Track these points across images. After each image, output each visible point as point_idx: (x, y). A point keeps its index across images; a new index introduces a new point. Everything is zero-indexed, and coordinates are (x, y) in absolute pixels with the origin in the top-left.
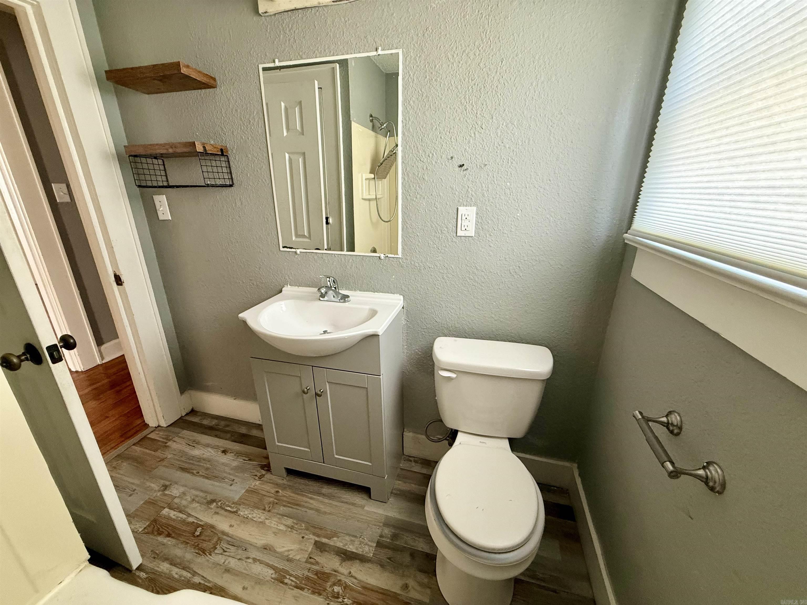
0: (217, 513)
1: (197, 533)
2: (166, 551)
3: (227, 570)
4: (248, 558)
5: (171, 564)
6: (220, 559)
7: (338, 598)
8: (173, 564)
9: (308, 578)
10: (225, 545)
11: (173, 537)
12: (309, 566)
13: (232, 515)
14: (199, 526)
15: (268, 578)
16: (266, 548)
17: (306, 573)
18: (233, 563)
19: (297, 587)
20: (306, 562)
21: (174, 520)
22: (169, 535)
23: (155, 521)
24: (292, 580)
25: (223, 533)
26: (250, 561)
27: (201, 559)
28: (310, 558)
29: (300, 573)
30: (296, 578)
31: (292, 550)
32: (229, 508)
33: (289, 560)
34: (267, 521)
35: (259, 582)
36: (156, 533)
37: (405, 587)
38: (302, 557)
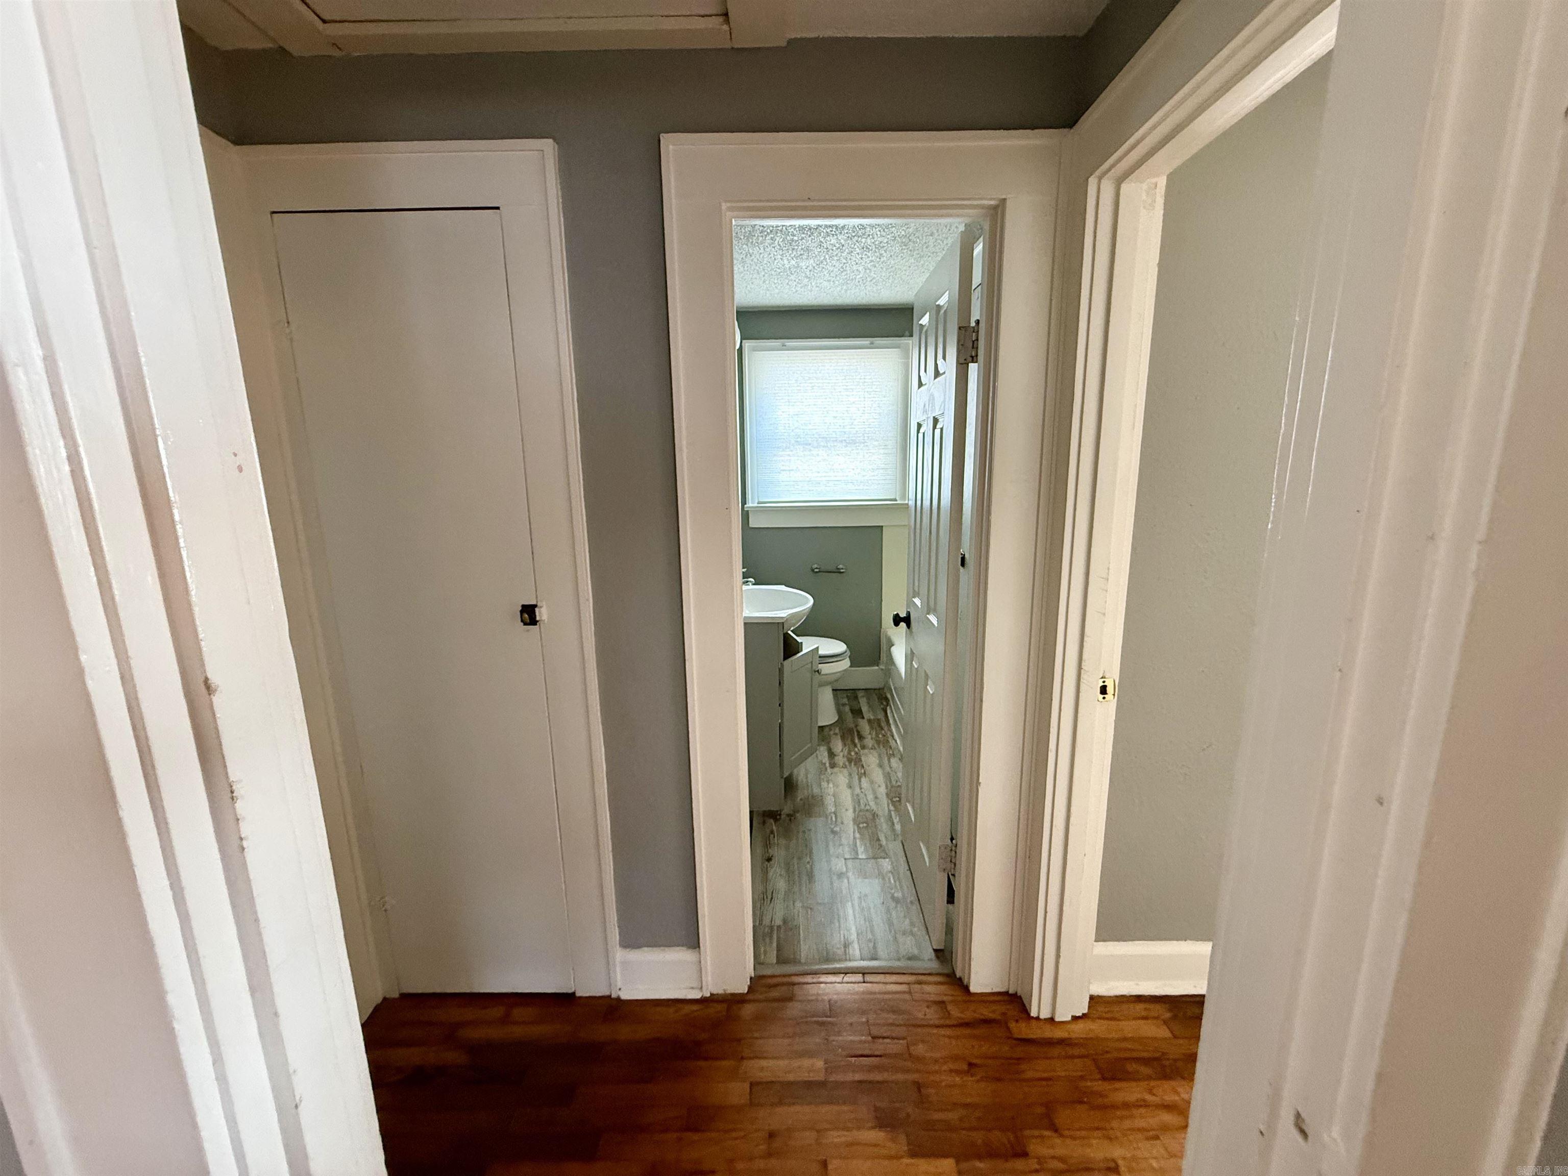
0: (842, 823)
1: (865, 825)
2: (889, 833)
3: (876, 798)
4: (862, 792)
5: (894, 825)
6: (872, 804)
8: (893, 824)
9: (855, 765)
10: (862, 807)
11: (878, 836)
12: (848, 767)
13: (838, 814)
14: (859, 828)
15: (867, 779)
16: (850, 786)
18: (870, 797)
19: (863, 767)
21: (865, 845)
22: (878, 840)
23: (875, 858)
25: (855, 811)
26: (863, 790)
27: (880, 813)
32: (834, 819)
34: (831, 793)
35: (872, 782)
36: (883, 848)
37: (836, 734)
38: (845, 771)
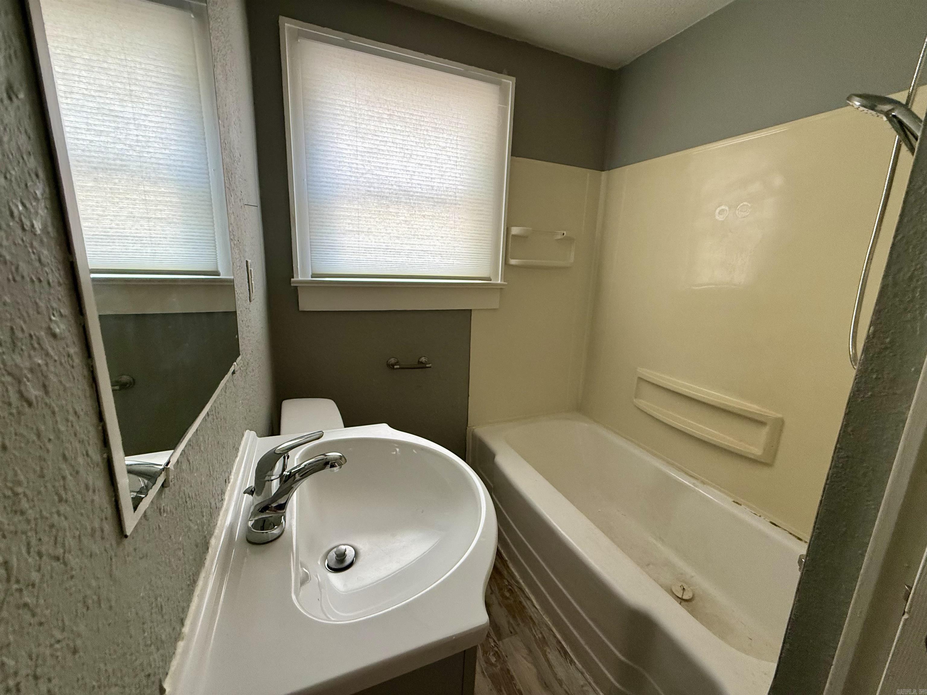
7: (510, 589)
17: (522, 624)
20: (516, 633)
24: (535, 631)
28: (511, 633)
29: (527, 631)
30: (532, 630)
31: (523, 657)
33: (530, 651)
38: (518, 642)
